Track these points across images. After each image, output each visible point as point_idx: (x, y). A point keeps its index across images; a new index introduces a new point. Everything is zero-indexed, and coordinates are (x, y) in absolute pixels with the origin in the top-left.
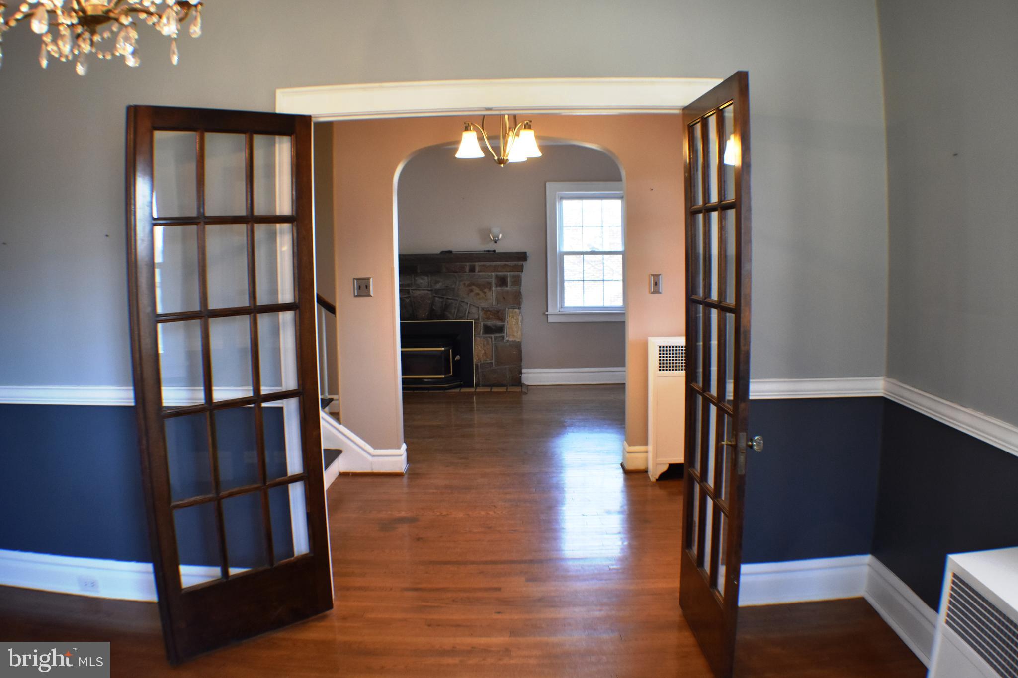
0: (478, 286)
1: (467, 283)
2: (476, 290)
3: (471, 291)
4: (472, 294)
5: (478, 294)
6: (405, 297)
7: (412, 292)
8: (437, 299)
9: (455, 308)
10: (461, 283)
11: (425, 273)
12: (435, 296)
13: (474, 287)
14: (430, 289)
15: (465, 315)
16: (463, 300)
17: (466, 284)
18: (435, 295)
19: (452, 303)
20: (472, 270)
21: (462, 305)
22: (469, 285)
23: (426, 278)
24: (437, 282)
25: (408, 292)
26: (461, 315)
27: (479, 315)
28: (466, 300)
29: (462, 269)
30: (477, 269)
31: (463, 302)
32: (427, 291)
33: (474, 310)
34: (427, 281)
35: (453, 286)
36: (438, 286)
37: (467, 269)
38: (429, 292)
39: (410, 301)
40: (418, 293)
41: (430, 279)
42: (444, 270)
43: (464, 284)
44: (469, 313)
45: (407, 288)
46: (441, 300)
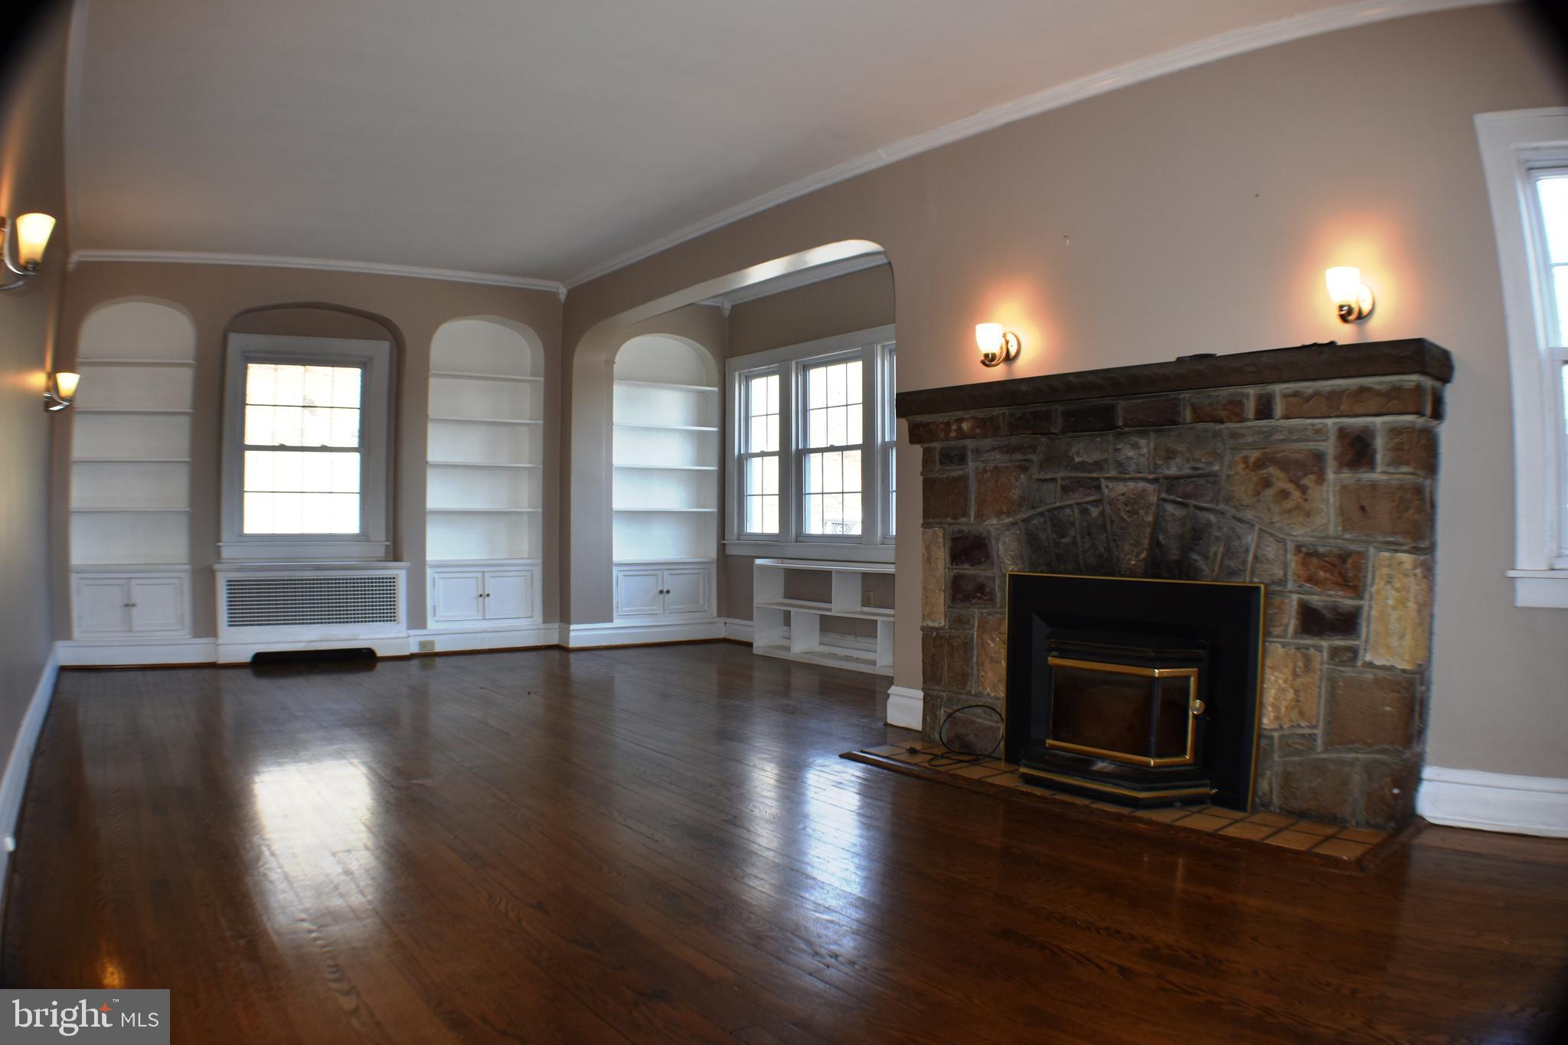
0: (1284, 465)
1: (1254, 455)
2: (1281, 482)
3: (1266, 483)
4: (1269, 493)
5: (1284, 494)
6: (1088, 503)
7: (1107, 487)
8: (1170, 507)
9: (1218, 539)
10: (1238, 457)
11: (1143, 426)
12: (1164, 500)
13: (1272, 470)
14: (1151, 477)
15: (1244, 563)
16: (1239, 515)
17: (1252, 460)
18: (1164, 495)
19: (1209, 524)
20: (1265, 410)
21: (1238, 530)
22: (1260, 464)
23: (1143, 442)
24: (1170, 455)
25: (1098, 488)
26: (1232, 564)
27: (1285, 566)
28: (1249, 515)
29: (1235, 412)
30: (1279, 409)
31: (1240, 520)
32: (1141, 485)
33: (1271, 550)
34: (1145, 450)
35: (1216, 468)
36: (1173, 471)
37: (1250, 407)
38: (1150, 487)
39: (1102, 513)
40: (1121, 488)
41: (1152, 445)
42: (1188, 414)
43: (1245, 459)
44: (1256, 558)
45: (1094, 475)
46: (1179, 512)
